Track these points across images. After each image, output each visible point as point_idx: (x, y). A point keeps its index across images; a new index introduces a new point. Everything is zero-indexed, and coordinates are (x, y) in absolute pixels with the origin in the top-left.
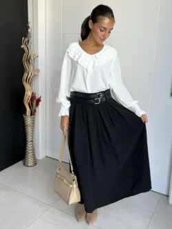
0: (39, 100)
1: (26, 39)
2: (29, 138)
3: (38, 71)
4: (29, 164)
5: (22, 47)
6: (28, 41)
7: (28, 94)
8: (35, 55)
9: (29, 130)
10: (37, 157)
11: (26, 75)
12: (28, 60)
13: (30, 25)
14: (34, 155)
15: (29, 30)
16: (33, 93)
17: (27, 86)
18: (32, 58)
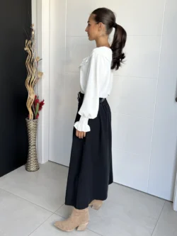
0: (42, 104)
1: (30, 42)
2: (32, 142)
3: (42, 74)
4: (32, 169)
5: (26, 49)
6: (32, 44)
7: (31, 97)
8: (38, 58)
9: (32, 134)
10: (39, 162)
11: (28, 78)
12: (32, 63)
13: (34, 28)
14: (36, 159)
15: (33, 33)
16: (36, 97)
17: (30, 89)
18: (35, 61)
